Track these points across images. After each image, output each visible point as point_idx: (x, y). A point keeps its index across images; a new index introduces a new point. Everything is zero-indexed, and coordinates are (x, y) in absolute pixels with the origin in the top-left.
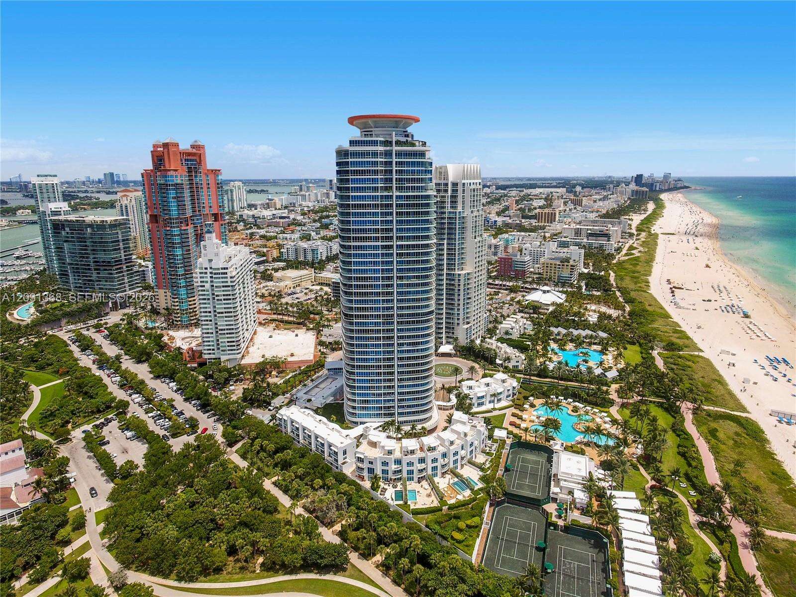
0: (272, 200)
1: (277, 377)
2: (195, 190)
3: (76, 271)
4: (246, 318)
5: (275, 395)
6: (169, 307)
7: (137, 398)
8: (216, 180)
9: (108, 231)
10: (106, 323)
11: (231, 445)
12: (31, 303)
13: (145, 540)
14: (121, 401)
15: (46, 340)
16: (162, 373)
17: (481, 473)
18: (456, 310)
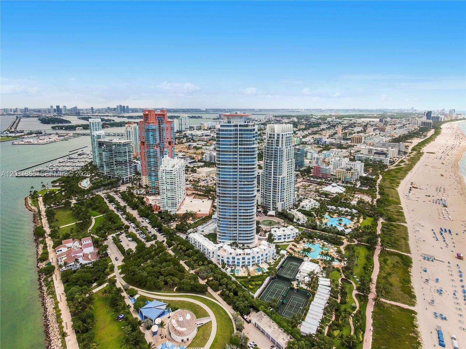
0: (203, 124)
1: (192, 220)
2: (161, 130)
3: (107, 165)
4: (180, 193)
5: (189, 228)
6: (147, 185)
7: (133, 225)
8: (171, 126)
9: (122, 147)
10: (120, 191)
11: (169, 247)
12: (89, 179)
13: (135, 276)
14: (127, 225)
15: (95, 197)
16: (143, 215)
17: (269, 266)
18: (277, 194)
